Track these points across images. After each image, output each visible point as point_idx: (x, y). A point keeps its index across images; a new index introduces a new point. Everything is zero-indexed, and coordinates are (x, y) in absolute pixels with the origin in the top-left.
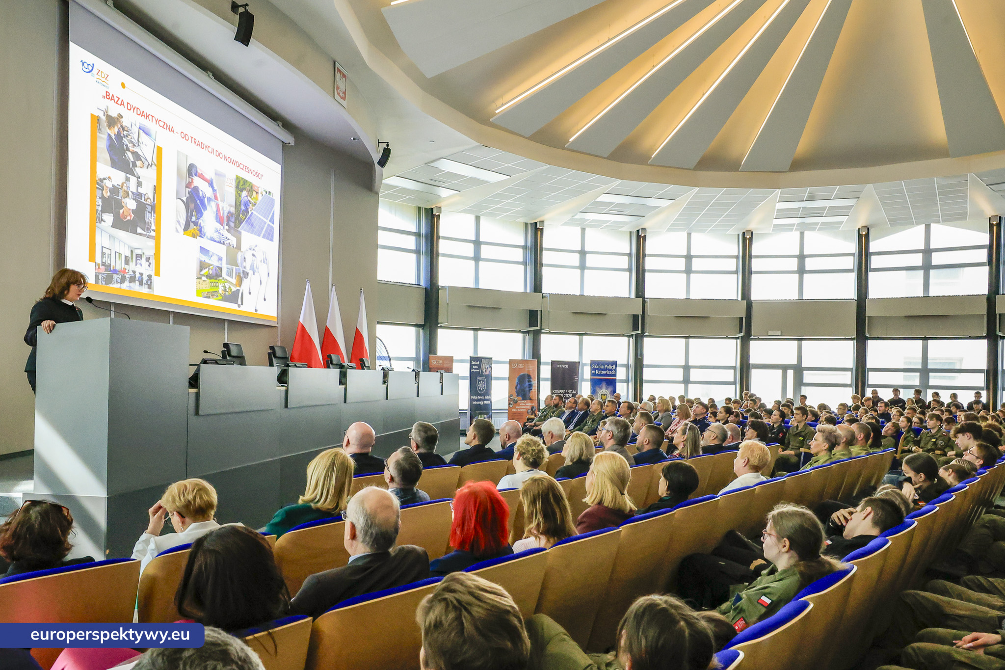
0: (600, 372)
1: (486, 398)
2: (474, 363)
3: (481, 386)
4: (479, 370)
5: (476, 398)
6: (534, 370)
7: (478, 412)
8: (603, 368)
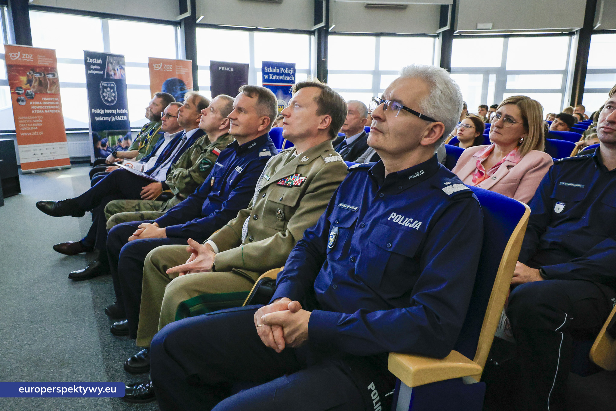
0: (275, 77)
1: (119, 111)
2: (92, 61)
3: (109, 95)
4: (101, 73)
5: (102, 112)
6: (187, 74)
7: (106, 131)
8: (278, 71)
